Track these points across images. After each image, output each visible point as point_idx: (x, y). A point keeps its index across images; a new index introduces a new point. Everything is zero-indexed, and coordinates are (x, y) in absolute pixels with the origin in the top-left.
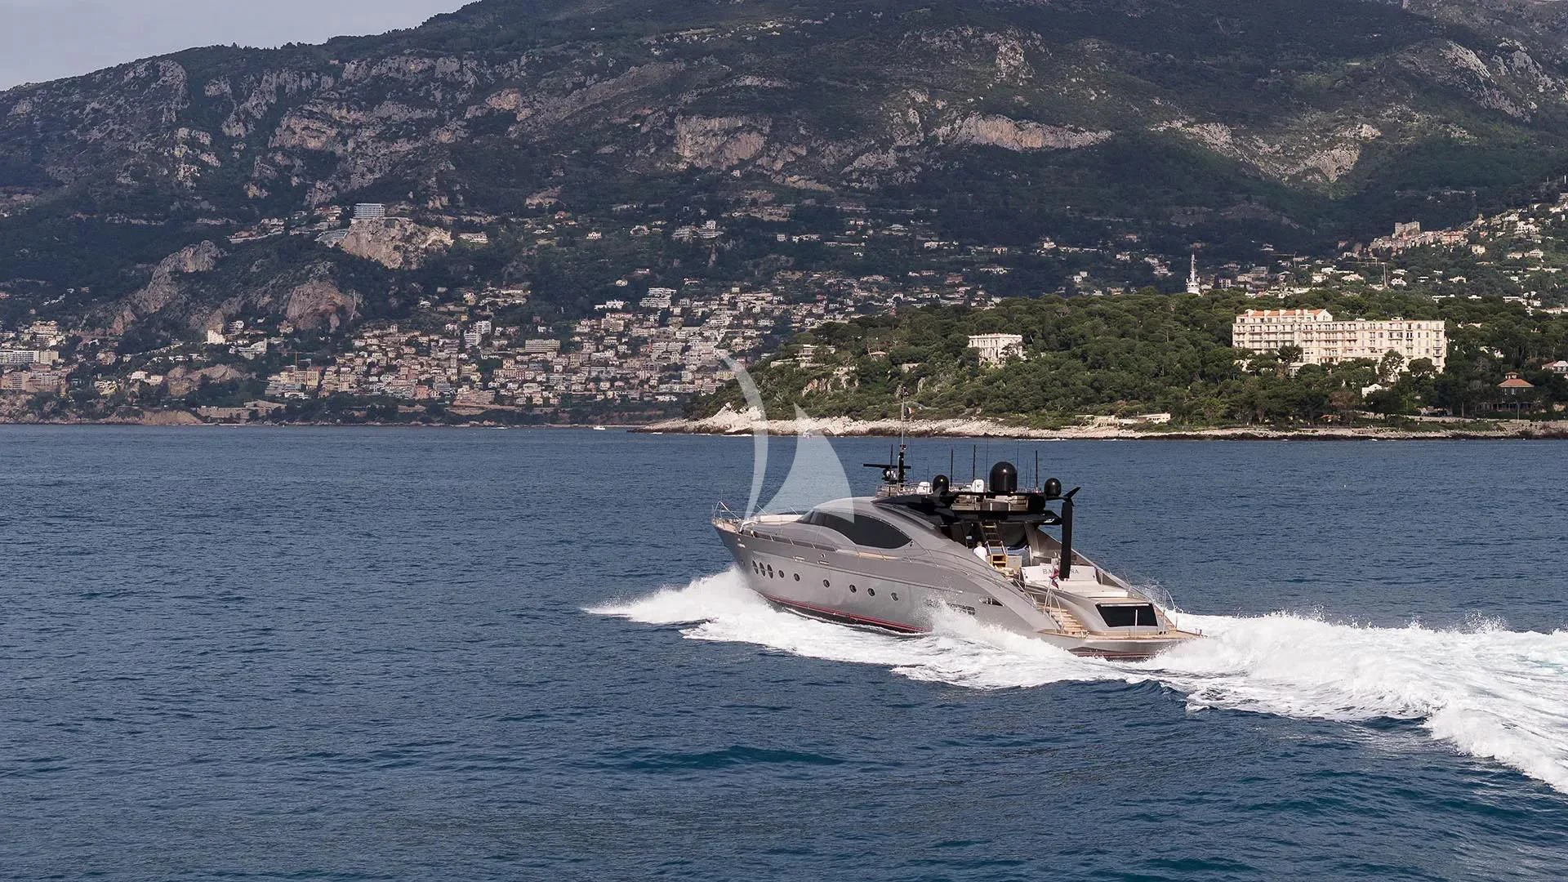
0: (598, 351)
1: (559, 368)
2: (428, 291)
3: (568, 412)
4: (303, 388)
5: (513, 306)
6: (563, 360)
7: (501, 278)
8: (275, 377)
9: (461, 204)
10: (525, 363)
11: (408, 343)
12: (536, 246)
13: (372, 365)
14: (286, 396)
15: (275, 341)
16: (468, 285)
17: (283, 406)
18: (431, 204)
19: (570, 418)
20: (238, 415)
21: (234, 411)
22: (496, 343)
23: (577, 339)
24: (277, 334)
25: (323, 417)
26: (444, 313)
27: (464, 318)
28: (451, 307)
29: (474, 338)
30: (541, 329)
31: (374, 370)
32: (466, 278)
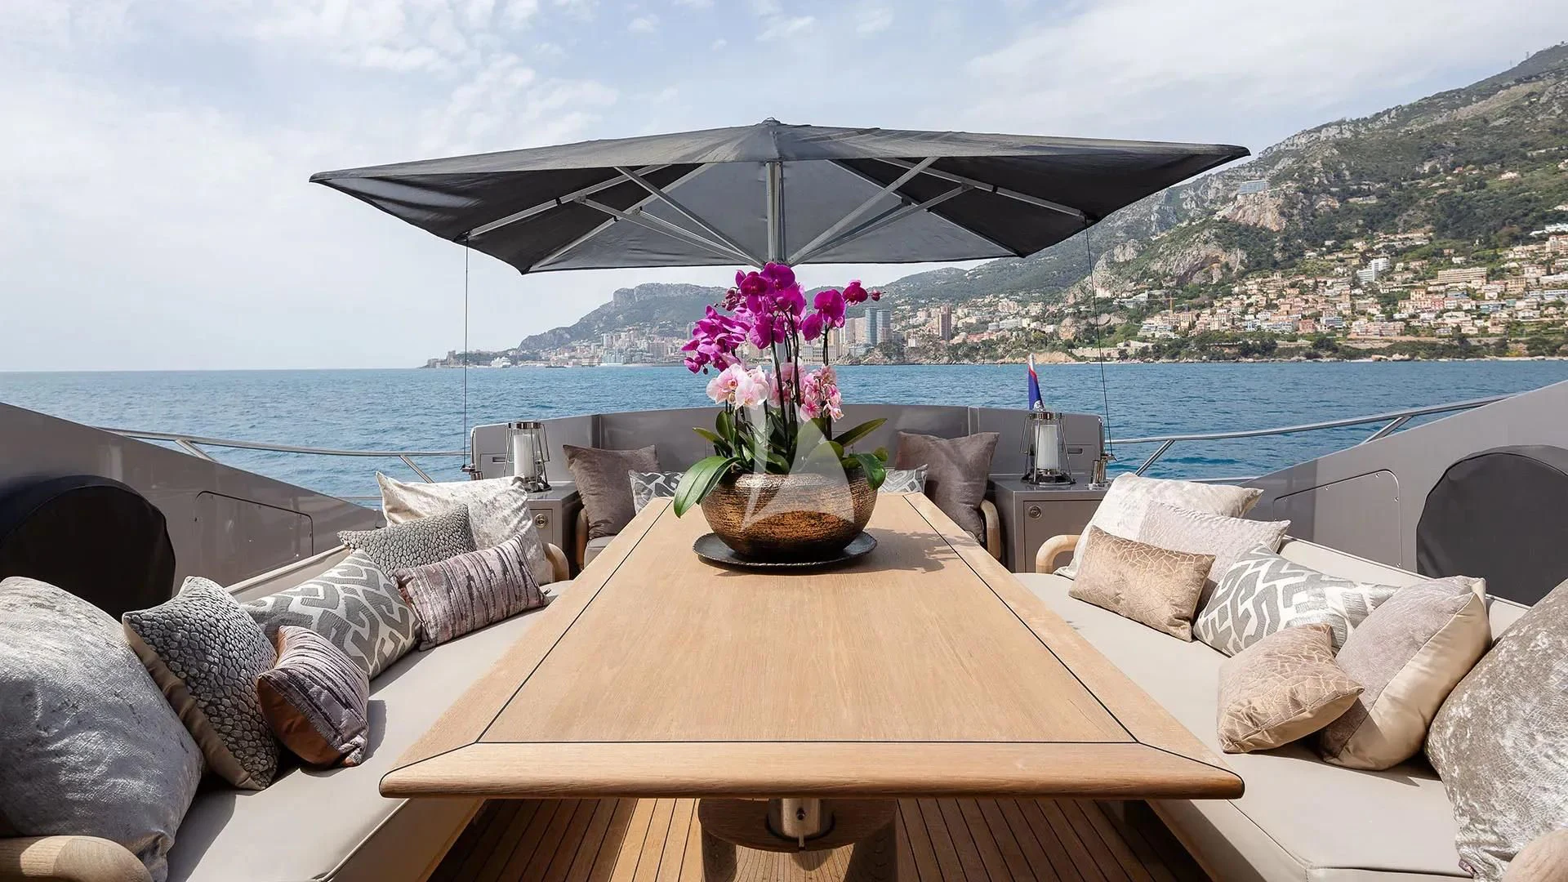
0: (1549, 273)
1: (1494, 295)
2: (1315, 243)
3: (1524, 342)
4: (1175, 329)
5: (1417, 247)
6: (1496, 287)
7: (1395, 226)
8: (1149, 321)
9: (1347, 178)
10: (1442, 293)
11: (1293, 286)
12: (1435, 195)
13: (1250, 305)
14: (1157, 336)
15: (1156, 292)
16: (1359, 236)
17: (1150, 345)
18: (1316, 180)
19: (1528, 349)
20: (1109, 355)
21: (1105, 351)
22: (1398, 278)
23: (1514, 264)
24: (1161, 287)
25: (1190, 354)
26: (1332, 261)
27: (1355, 262)
28: (1341, 255)
29: (1368, 274)
30: (1456, 260)
31: (1251, 310)
32: (1356, 231)
